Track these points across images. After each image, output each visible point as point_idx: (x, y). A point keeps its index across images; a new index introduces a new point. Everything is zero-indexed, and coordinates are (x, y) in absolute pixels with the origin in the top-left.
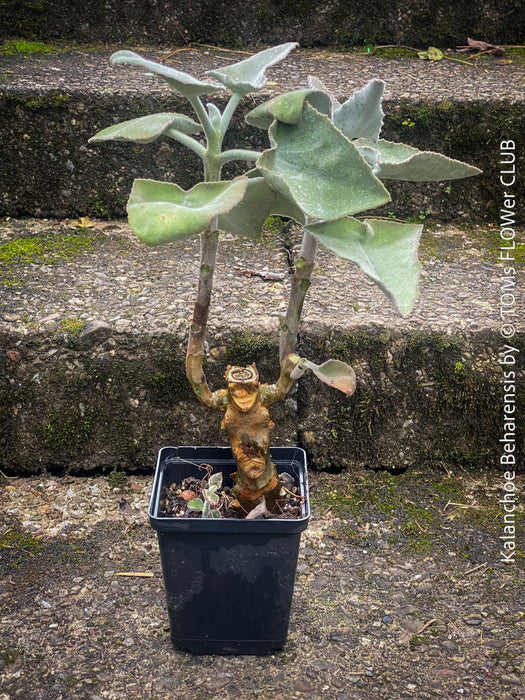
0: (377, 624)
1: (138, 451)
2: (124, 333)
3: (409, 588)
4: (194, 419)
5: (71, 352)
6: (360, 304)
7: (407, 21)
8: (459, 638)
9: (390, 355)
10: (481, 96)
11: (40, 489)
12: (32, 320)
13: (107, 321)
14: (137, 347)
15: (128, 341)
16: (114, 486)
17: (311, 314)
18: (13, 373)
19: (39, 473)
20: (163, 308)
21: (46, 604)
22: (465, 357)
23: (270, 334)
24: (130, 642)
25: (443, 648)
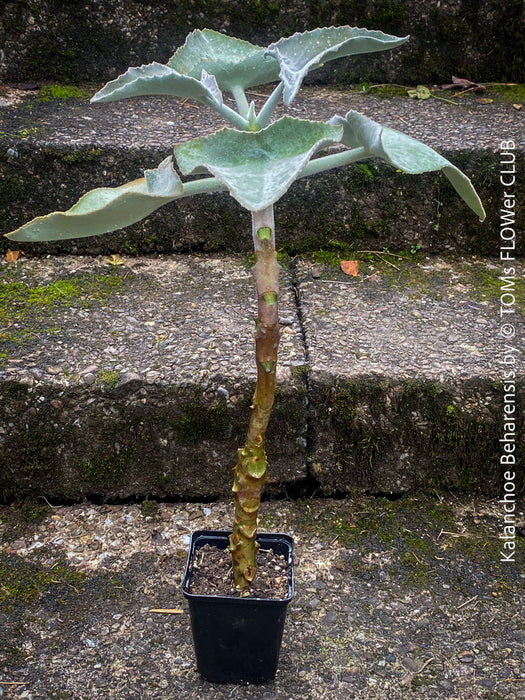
0: (382, 663)
1: (167, 482)
2: (154, 384)
3: (409, 624)
4: (215, 454)
5: (107, 401)
6: (361, 350)
7: (398, 61)
8: (455, 676)
9: (388, 399)
10: (467, 145)
11: (81, 518)
12: (73, 372)
13: (139, 373)
14: (165, 396)
15: (158, 391)
16: (147, 515)
17: (318, 362)
18: (56, 419)
19: (80, 502)
20: (187, 358)
21: (90, 642)
22: (456, 400)
23: (283, 383)
24: (164, 683)
25: (441, 689)
